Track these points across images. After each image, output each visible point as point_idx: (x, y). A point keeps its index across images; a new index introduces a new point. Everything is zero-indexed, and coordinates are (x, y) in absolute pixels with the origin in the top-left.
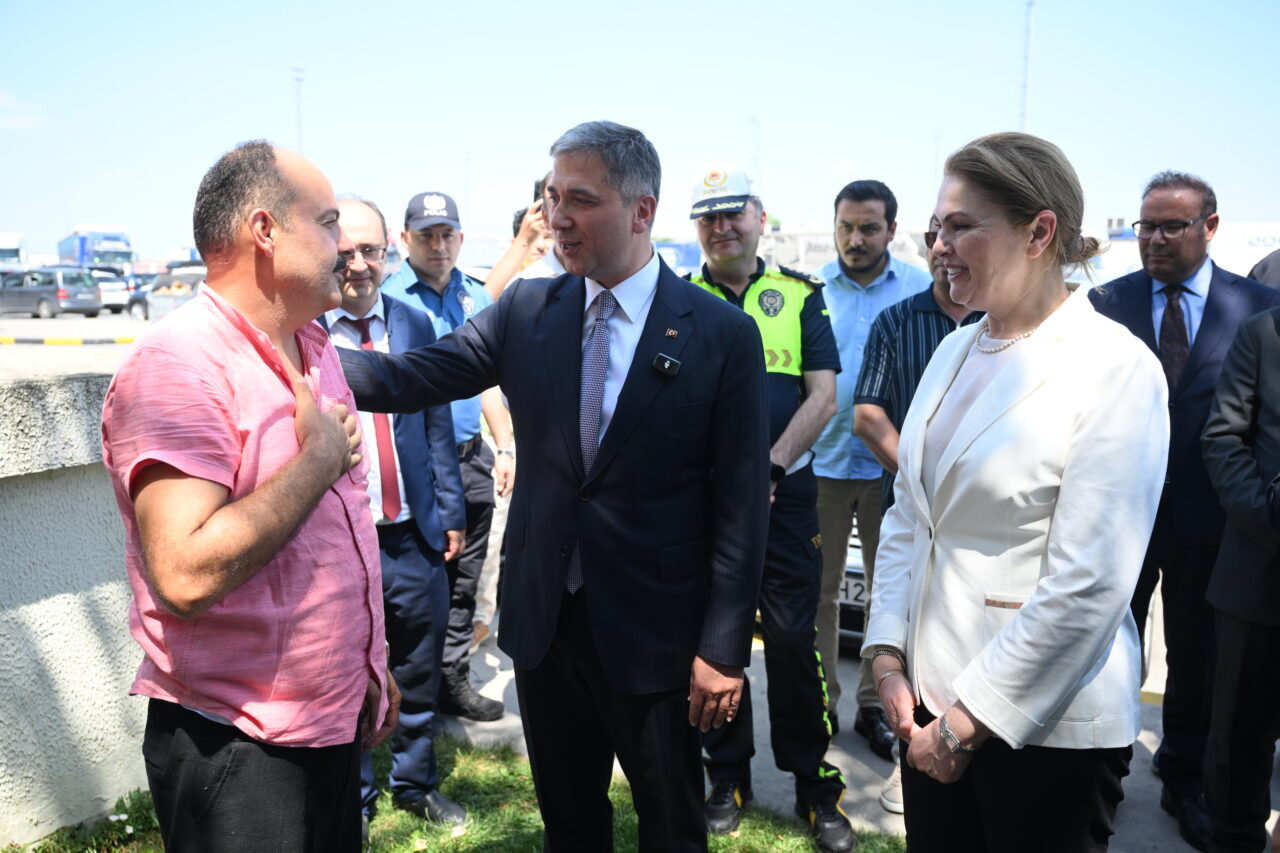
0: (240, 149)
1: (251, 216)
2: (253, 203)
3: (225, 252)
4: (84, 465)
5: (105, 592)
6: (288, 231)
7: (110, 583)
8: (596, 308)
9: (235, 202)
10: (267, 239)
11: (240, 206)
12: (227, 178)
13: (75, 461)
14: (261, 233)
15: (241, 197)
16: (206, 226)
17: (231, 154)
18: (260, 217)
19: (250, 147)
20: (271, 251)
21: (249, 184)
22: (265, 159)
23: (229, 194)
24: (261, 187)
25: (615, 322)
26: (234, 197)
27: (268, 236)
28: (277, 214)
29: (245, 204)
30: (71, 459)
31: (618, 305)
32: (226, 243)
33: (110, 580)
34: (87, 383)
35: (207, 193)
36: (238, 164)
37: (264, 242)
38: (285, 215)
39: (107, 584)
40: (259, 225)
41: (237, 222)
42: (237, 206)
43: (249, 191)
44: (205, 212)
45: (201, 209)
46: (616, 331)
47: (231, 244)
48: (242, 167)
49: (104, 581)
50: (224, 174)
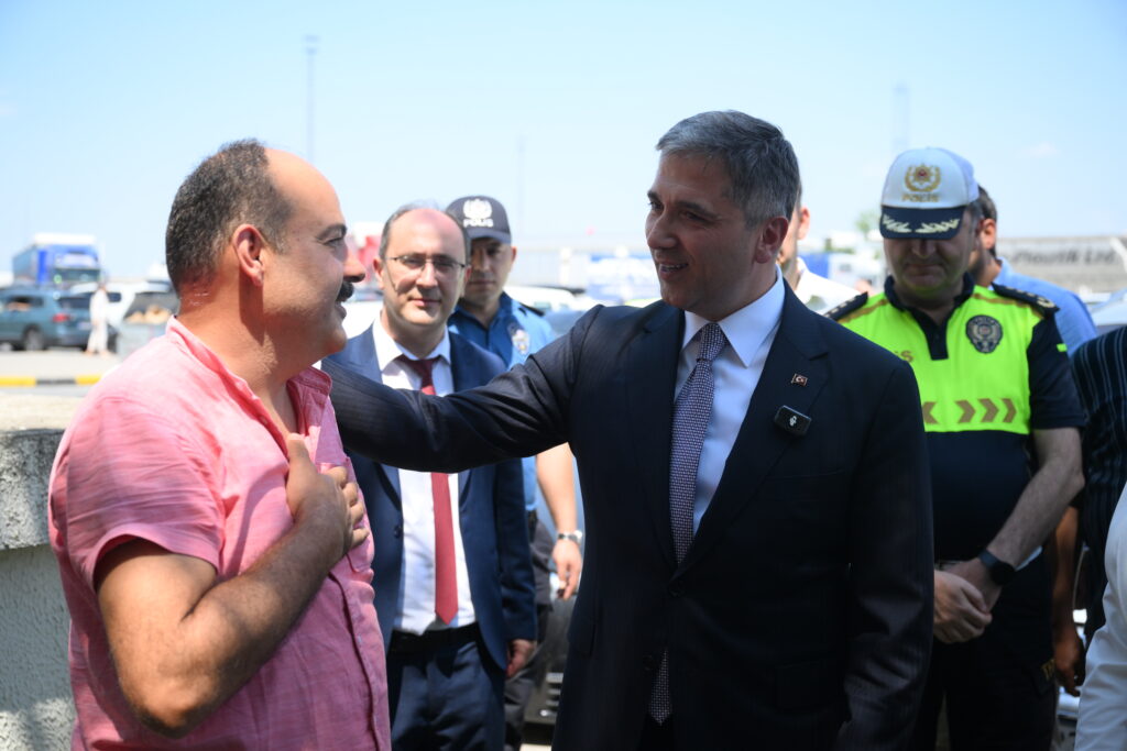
0: (224, 152)
1: (236, 235)
2: (240, 218)
3: (204, 280)
4: (32, 547)
5: (51, 711)
6: (281, 252)
7: (58, 700)
8: (697, 346)
9: (218, 218)
10: (256, 262)
11: (223, 222)
12: (208, 189)
13: (22, 541)
14: (248, 256)
15: (224, 211)
16: (181, 248)
17: (214, 158)
18: (247, 235)
19: (237, 149)
20: (260, 278)
21: (235, 195)
22: (255, 164)
23: (210, 208)
24: (249, 198)
25: (723, 365)
26: (216, 212)
27: (257, 258)
28: (268, 231)
29: (230, 219)
30: (17, 538)
31: (727, 343)
32: (205, 270)
33: (58, 696)
34: (40, 442)
35: (183, 207)
36: (222, 171)
37: (251, 265)
38: (278, 232)
39: (54, 701)
40: (245, 245)
41: (220, 243)
42: (220, 223)
43: (234, 204)
44: (181, 231)
45: (175, 227)
46: (724, 375)
47: (212, 271)
48: (227, 175)
49: (50, 697)
50: (204, 183)
